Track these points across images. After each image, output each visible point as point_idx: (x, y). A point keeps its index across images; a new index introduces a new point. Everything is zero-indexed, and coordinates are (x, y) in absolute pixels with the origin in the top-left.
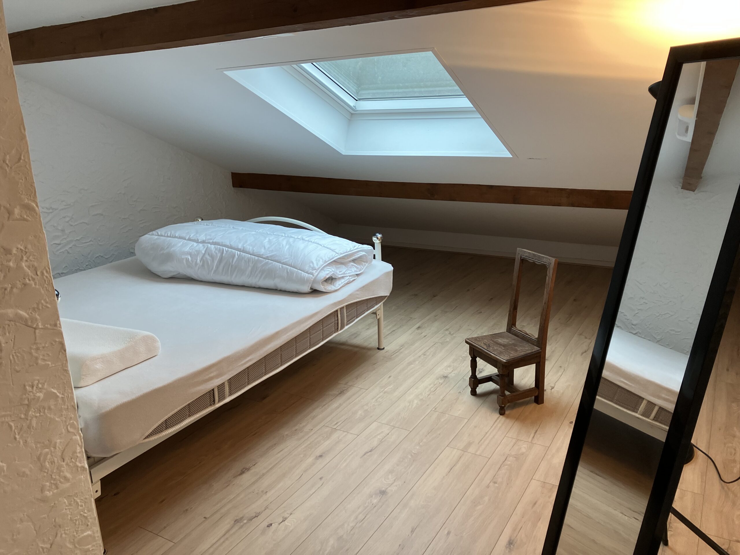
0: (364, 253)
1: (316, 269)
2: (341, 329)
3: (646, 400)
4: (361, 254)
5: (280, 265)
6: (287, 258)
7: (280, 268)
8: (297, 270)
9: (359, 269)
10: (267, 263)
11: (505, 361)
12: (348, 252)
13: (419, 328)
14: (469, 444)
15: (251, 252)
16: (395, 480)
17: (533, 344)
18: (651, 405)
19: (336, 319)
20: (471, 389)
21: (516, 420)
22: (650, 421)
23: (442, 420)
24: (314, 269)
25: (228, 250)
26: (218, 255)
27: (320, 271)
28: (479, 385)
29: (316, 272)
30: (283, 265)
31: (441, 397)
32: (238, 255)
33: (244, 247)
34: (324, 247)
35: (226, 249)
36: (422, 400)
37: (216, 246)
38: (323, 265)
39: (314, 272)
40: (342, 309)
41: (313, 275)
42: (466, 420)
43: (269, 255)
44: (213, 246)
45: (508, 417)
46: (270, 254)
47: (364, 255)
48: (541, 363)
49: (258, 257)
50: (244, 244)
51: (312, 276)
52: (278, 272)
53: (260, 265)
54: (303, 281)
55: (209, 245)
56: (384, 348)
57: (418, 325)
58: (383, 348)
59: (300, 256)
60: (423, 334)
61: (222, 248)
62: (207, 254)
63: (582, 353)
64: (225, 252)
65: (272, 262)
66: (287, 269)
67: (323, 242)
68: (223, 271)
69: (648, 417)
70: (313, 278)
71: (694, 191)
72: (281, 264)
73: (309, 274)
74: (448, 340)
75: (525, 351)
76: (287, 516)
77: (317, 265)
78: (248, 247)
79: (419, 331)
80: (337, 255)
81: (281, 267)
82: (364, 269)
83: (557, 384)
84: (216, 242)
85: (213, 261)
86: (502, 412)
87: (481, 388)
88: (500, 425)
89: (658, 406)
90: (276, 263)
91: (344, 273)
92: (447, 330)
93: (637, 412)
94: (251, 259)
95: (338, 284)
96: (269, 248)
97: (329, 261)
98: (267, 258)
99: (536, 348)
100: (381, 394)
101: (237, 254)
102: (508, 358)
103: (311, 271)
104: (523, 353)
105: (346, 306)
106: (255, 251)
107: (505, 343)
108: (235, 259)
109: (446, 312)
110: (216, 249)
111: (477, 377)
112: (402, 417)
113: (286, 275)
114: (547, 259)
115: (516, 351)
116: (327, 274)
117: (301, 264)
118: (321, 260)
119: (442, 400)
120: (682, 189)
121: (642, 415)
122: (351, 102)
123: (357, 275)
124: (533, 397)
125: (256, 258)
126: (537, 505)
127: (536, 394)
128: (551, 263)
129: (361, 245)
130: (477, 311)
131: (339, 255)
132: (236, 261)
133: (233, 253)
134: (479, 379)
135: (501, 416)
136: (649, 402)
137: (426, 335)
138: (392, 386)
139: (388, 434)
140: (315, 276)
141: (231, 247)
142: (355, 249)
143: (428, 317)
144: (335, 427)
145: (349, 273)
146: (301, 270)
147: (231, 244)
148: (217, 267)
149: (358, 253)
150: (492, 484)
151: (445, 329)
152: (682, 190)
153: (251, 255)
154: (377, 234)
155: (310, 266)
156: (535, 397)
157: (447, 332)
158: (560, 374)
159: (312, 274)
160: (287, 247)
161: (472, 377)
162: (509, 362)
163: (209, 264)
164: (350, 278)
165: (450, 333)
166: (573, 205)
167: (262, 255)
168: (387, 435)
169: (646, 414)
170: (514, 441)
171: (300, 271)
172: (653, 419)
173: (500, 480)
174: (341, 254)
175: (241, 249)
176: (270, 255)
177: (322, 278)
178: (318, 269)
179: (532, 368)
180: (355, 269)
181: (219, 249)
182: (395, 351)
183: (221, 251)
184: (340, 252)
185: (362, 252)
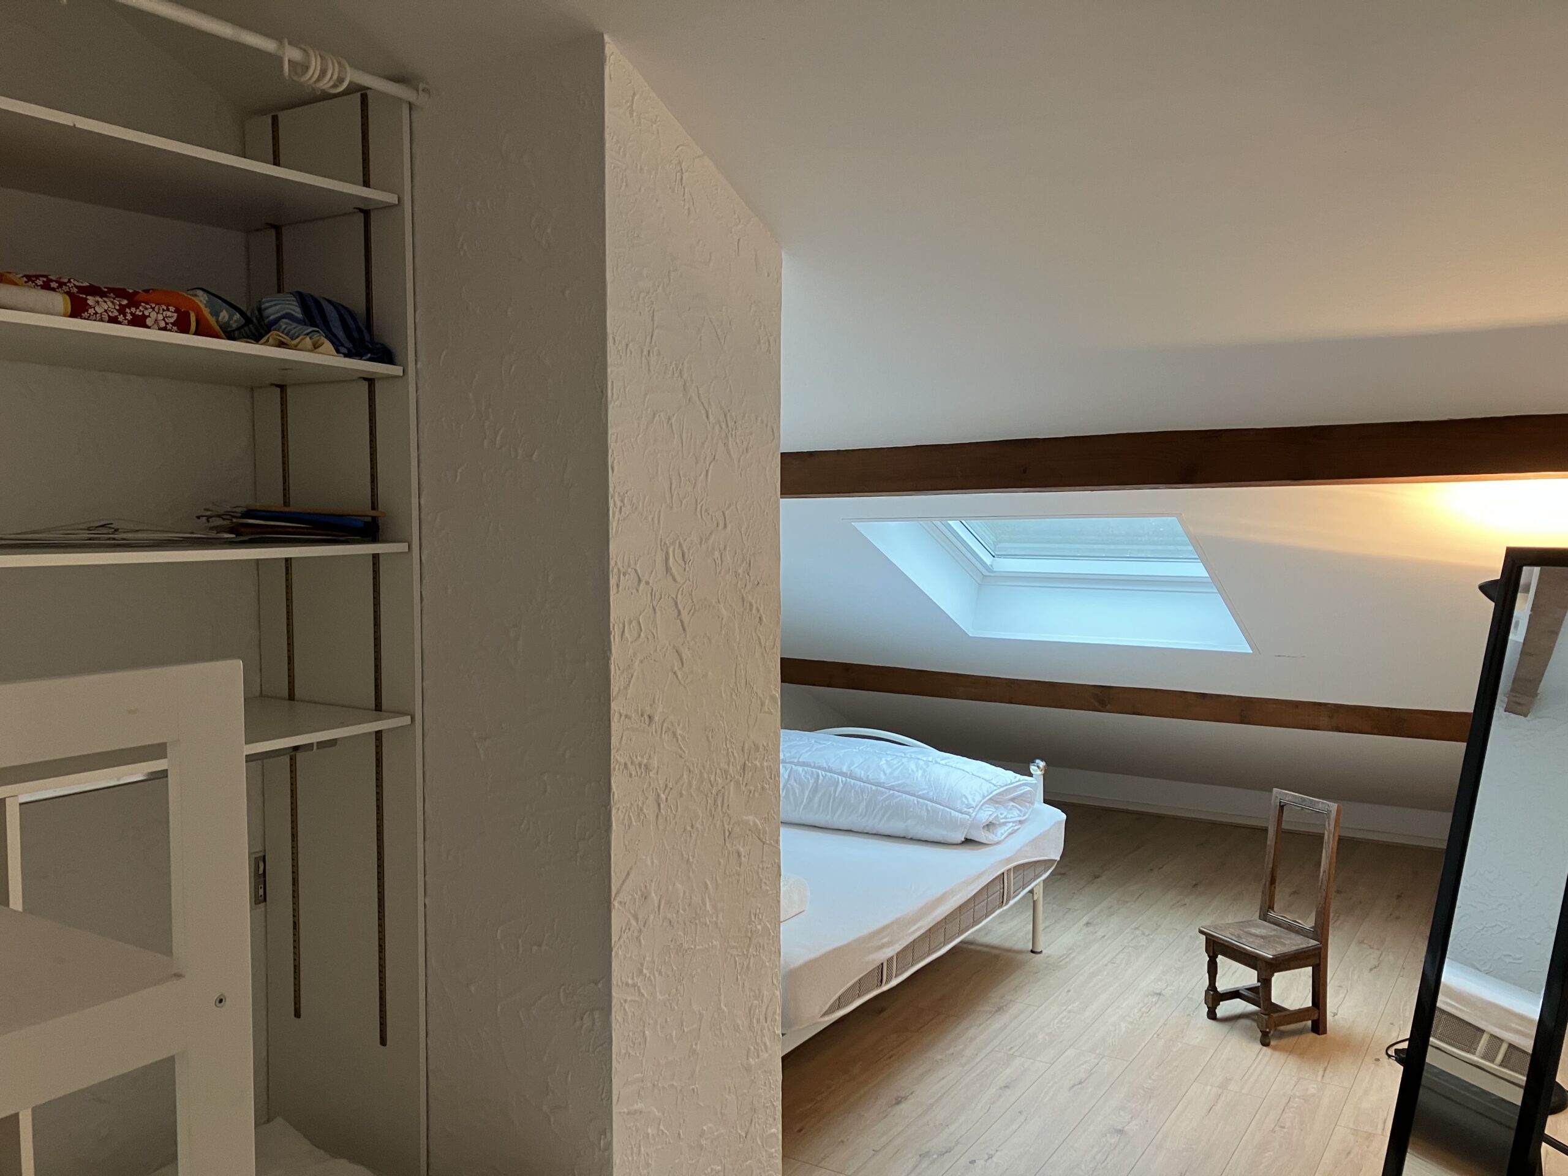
0: (1029, 789)
1: (973, 807)
2: (1006, 904)
3: (1488, 1033)
4: (1024, 789)
5: (914, 800)
6: (924, 789)
7: (914, 804)
8: (942, 807)
9: (1023, 813)
10: (892, 795)
11: (1271, 957)
12: (1009, 784)
13: (1087, 924)
14: (1227, 1081)
15: (865, 779)
16: (1131, 1118)
17: (1308, 937)
18: (1496, 1040)
19: (1002, 886)
20: (1207, 1009)
21: (1290, 1052)
22: (1496, 1067)
23: (1174, 1050)
24: (969, 806)
25: (826, 775)
26: (811, 781)
27: (978, 811)
28: (1221, 1003)
29: (974, 811)
30: (919, 800)
31: (1162, 1021)
32: (844, 782)
33: (851, 771)
34: (973, 774)
35: (822, 773)
36: (1131, 1023)
37: (806, 768)
38: (981, 801)
39: (971, 810)
40: (1009, 871)
41: (970, 816)
42: (1211, 1052)
43: (893, 784)
44: (800, 769)
45: (1275, 1048)
46: (894, 782)
47: (1029, 791)
48: (1322, 966)
49: (876, 786)
50: (849, 767)
51: (968, 817)
52: (912, 809)
53: (882, 798)
54: (955, 825)
55: (793, 766)
56: (1042, 952)
57: (1085, 919)
58: (1040, 951)
59: (945, 786)
60: (1100, 934)
61: (816, 772)
62: (793, 780)
63: (1371, 970)
64: (821, 777)
65: (900, 794)
66: (927, 805)
67: (967, 768)
68: (819, 806)
69: (1492, 1061)
70: (970, 820)
71: (1526, 716)
72: (915, 798)
73: (962, 813)
74: (1143, 943)
75: (1298, 945)
76: (993, 1152)
77: (974, 800)
78: (857, 770)
79: (1091, 929)
80: (995, 788)
81: (916, 802)
82: (1028, 814)
83: (1339, 1009)
84: (804, 762)
85: (803, 791)
86: (1265, 1043)
87: (1225, 1008)
88: (1266, 1059)
89: (1507, 1042)
90: (907, 796)
91: (1005, 818)
92: (1137, 928)
93: (1474, 1054)
94: (866, 789)
95: (1001, 833)
96: (891, 773)
97: (988, 796)
98: (892, 788)
99: (1313, 943)
100: (1065, 1013)
101: (842, 781)
102: (1275, 953)
103: (966, 810)
104: (1294, 948)
105: (1015, 868)
106: (870, 777)
107: (1263, 934)
108: (839, 789)
109: (1127, 902)
110: (806, 773)
111: (1218, 990)
112: (1109, 1044)
113: (926, 814)
114: (1324, 805)
115: (1284, 944)
116: (990, 816)
117: (949, 799)
118: (977, 794)
119: (1165, 1024)
120: (1505, 711)
121: (1483, 1058)
122: (988, 559)
123: (1021, 822)
124: (1309, 1023)
125: (874, 788)
126: (1352, 1155)
127: (1316, 1017)
128: (1331, 811)
129: (1022, 776)
130: (1178, 902)
131: (999, 788)
132: (841, 792)
133: (835, 779)
134: (1221, 992)
135: (1265, 1048)
136: (1493, 1037)
137: (1103, 934)
138: (1077, 1004)
139: (1098, 1064)
140: (973, 817)
141: (830, 771)
142: (1016, 782)
143: (1097, 909)
144: (1011, 1052)
145: (1011, 818)
146: (950, 808)
147: (829, 767)
148: (810, 800)
149: (1020, 788)
150: (1277, 1129)
151: (1132, 927)
152: (1507, 713)
153: (864, 782)
154: (1038, 761)
155: (963, 802)
156: (1313, 1022)
157: (1138, 932)
158: (1342, 996)
159: (968, 814)
160: (920, 773)
161: (1210, 988)
162: (1277, 958)
163: (797, 795)
164: (1014, 825)
165: (1143, 934)
166: (1338, 729)
167: (884, 783)
168: (1096, 1065)
169: (1489, 1056)
170: (1295, 1079)
171: (948, 810)
172: (1499, 1064)
173: (1288, 1125)
174: (1001, 787)
175: (847, 774)
176: (896, 783)
177: (984, 821)
178: (976, 806)
179: (1306, 973)
180: (1018, 812)
181: (810, 772)
182: (1061, 957)
183: (815, 776)
184: (998, 784)
185: (1025, 787)
